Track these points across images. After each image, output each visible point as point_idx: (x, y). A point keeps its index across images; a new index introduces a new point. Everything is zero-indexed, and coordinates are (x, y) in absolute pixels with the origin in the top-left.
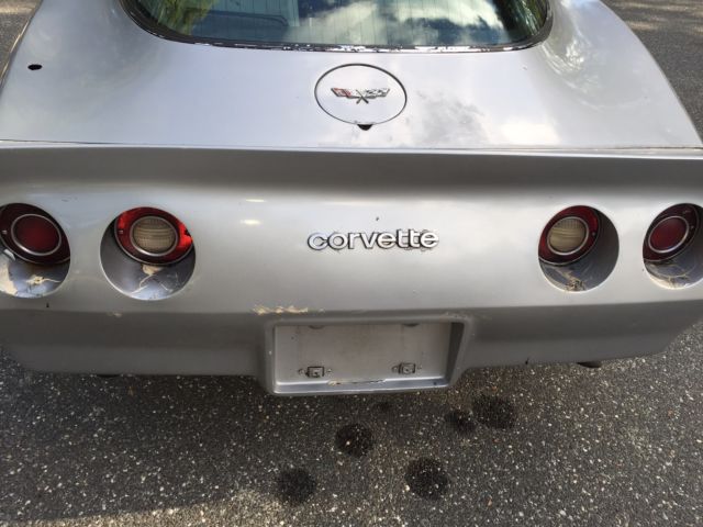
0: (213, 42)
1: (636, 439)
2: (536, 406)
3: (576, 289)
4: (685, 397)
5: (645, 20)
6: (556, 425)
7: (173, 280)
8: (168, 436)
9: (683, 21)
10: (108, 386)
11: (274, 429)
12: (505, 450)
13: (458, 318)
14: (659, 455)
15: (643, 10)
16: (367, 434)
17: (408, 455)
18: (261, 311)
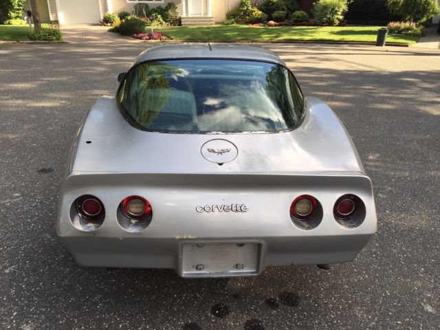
0: (160, 131)
1: (359, 312)
2: (310, 297)
3: (307, 229)
4: (386, 293)
5: (388, 103)
6: (319, 305)
7: (143, 225)
8: (132, 308)
9: (410, 103)
10: (103, 286)
11: (182, 305)
12: (293, 316)
13: (258, 241)
14: (369, 319)
15: (387, 97)
16: (226, 308)
17: (246, 318)
18: (178, 237)
